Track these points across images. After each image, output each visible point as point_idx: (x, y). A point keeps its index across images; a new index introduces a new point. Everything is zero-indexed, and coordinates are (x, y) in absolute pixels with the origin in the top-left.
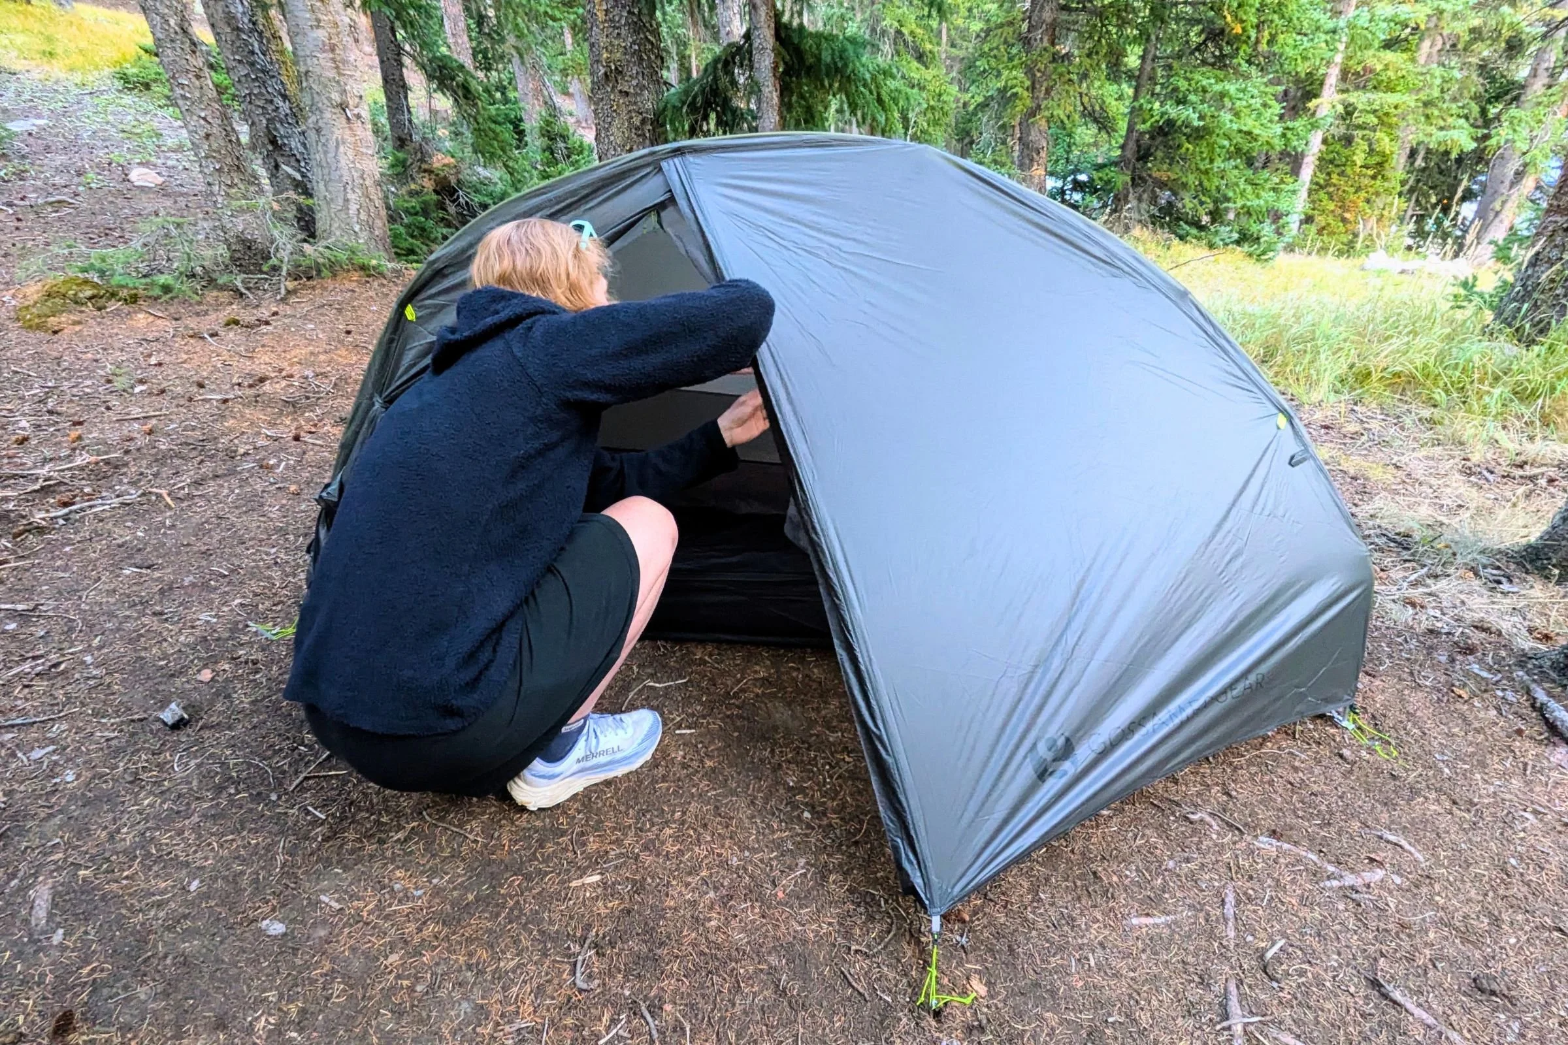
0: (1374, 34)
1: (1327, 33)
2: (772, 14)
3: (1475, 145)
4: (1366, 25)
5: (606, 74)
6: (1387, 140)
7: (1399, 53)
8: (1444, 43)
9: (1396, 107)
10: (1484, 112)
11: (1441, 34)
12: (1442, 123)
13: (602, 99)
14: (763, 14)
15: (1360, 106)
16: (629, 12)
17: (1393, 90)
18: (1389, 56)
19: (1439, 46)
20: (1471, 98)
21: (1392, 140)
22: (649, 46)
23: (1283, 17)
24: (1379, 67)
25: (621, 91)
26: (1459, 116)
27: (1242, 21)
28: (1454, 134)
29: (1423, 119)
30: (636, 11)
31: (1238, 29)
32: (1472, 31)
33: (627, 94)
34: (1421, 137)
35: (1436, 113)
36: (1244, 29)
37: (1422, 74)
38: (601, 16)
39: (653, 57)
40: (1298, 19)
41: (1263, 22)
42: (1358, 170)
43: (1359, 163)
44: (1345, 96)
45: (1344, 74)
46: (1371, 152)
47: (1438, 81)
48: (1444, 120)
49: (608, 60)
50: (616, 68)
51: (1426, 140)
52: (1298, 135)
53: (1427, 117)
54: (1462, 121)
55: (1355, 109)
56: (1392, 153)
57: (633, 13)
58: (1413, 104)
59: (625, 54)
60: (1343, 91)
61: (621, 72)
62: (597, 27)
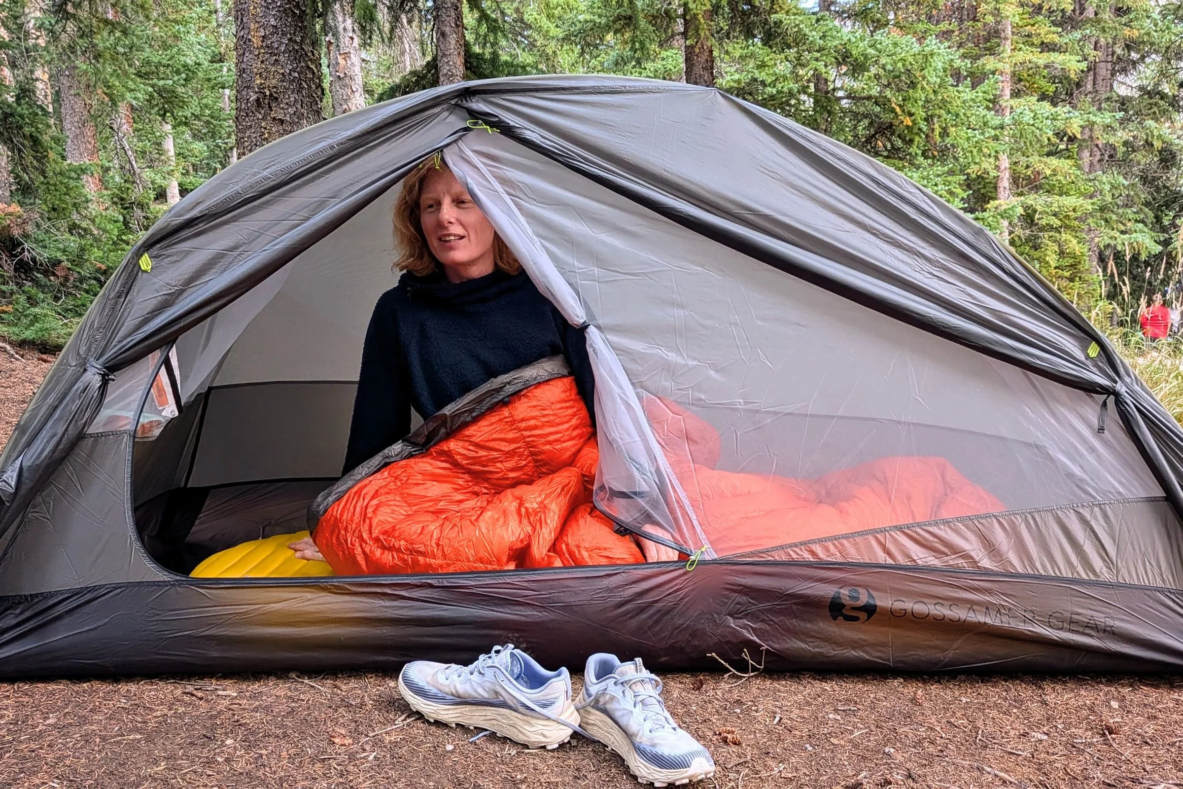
0: (1041, 130)
1: (995, 129)
2: (462, 42)
3: (1160, 248)
4: (1031, 122)
5: (258, 100)
6: (1075, 241)
7: (1063, 160)
8: (1102, 155)
9: (1074, 210)
10: (1158, 219)
11: (1097, 145)
12: (1123, 228)
13: (251, 126)
14: (453, 42)
15: (1039, 208)
16: (290, 40)
17: (1067, 194)
18: (1054, 161)
19: (1098, 157)
20: (1142, 204)
21: (1079, 243)
22: (310, 75)
23: (949, 112)
24: (1048, 172)
25: (274, 119)
26: (1136, 221)
27: (911, 115)
28: (1139, 237)
29: (1103, 223)
30: (298, 39)
31: (908, 121)
32: (1126, 143)
33: (282, 122)
34: (1107, 241)
35: (1114, 217)
36: (913, 121)
37: (1090, 180)
38: (256, 42)
39: (314, 87)
40: (965, 114)
41: (931, 116)
42: (1054, 272)
43: (1053, 264)
44: (1022, 198)
45: (1015, 180)
46: (1062, 253)
47: (1107, 187)
48: (1124, 224)
49: (261, 87)
50: (271, 95)
51: (1113, 243)
52: (990, 226)
53: (1106, 221)
54: (1141, 225)
55: (1035, 211)
56: (1083, 254)
57: (296, 42)
58: (1090, 207)
59: (283, 81)
60: (1021, 194)
61: (276, 99)
62: (251, 52)
